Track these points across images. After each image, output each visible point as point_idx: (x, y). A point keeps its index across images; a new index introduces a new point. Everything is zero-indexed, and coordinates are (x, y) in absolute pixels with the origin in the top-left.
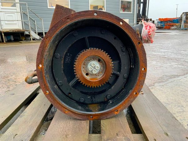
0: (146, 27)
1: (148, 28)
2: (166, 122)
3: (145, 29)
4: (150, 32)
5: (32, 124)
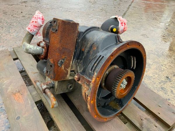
4: (125, 28)
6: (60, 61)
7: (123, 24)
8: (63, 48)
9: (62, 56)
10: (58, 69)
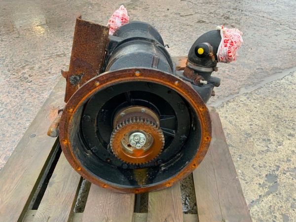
0: (225, 42)
1: (228, 45)
2: (229, 201)
3: (223, 46)
4: (230, 52)
5: (65, 200)
6: (73, 77)
7: (227, 42)
8: (77, 59)
9: (77, 71)
10: (70, 87)
